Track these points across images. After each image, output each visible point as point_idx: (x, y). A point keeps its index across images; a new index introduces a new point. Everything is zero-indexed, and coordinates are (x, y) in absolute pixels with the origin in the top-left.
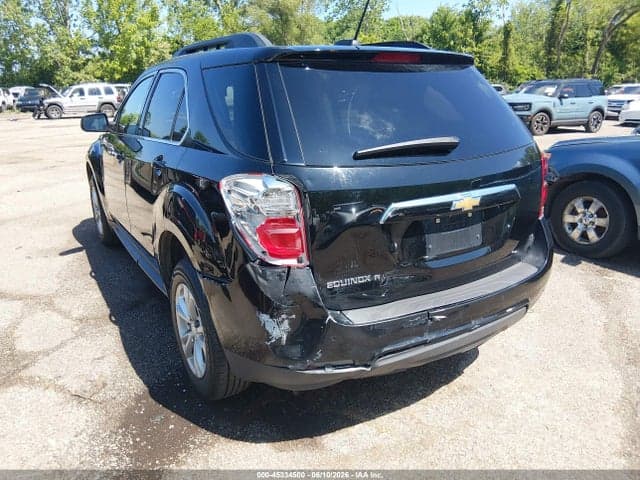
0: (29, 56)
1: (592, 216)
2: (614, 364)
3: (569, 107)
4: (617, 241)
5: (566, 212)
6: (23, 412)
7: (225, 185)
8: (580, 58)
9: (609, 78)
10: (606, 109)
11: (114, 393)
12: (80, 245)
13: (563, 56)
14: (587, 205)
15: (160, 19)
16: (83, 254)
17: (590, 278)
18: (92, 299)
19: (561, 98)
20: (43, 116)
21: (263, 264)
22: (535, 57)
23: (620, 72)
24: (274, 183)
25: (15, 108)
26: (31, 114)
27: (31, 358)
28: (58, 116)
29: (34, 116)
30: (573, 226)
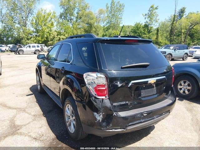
0: (14, 36)
1: (186, 86)
2: (195, 131)
3: (177, 53)
4: (194, 94)
5: (179, 85)
6: (19, 143)
7: (85, 75)
8: (180, 38)
9: (189, 44)
10: (188, 53)
11: (46, 138)
12: (32, 93)
13: (175, 37)
14: (185, 83)
15: (54, 25)
16: (33, 96)
17: (186, 105)
18: (37, 109)
19: (175, 50)
20: (17, 53)
21: (95, 98)
22: (166, 38)
23: (192, 42)
24: (99, 75)
25: (9, 51)
26: (14, 53)
27: (20, 127)
28: (22, 53)
29: (15, 53)
30: (181, 89)
